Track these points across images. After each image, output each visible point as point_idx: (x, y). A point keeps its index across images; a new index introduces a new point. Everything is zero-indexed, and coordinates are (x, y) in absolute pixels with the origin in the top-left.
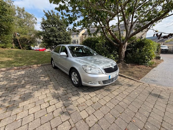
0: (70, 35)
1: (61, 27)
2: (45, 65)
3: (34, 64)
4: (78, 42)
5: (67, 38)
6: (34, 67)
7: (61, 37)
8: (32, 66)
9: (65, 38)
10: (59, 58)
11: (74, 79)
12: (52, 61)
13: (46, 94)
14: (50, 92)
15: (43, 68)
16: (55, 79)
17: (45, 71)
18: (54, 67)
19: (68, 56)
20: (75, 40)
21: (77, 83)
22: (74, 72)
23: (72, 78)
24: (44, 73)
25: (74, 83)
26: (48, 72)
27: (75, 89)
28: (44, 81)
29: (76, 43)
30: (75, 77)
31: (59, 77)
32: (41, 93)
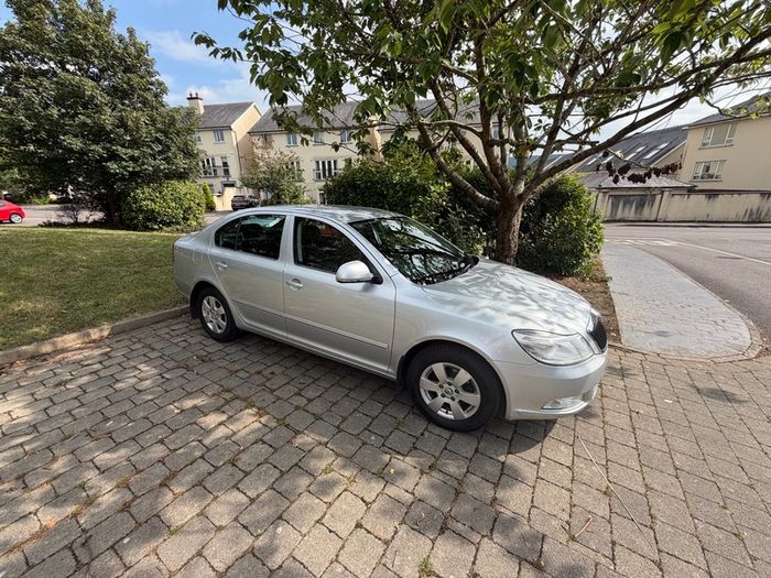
0: (190, 131)
1: (128, 84)
2: (137, 326)
3: (53, 333)
4: (227, 172)
5: (173, 149)
6: (63, 350)
7: (134, 143)
8: (47, 348)
9: (160, 148)
10: (294, 286)
11: (443, 396)
12: (205, 302)
13: (359, 526)
14: (364, 501)
15: (146, 350)
16: (297, 408)
17: (184, 371)
18: (219, 331)
19: (377, 280)
20: (208, 160)
21: (466, 416)
22: (441, 364)
23: (422, 391)
24: (182, 381)
25: (439, 412)
26: (204, 369)
27: (465, 445)
28: (256, 442)
29: (216, 176)
30: (450, 384)
31: (310, 393)
32: (330, 531)
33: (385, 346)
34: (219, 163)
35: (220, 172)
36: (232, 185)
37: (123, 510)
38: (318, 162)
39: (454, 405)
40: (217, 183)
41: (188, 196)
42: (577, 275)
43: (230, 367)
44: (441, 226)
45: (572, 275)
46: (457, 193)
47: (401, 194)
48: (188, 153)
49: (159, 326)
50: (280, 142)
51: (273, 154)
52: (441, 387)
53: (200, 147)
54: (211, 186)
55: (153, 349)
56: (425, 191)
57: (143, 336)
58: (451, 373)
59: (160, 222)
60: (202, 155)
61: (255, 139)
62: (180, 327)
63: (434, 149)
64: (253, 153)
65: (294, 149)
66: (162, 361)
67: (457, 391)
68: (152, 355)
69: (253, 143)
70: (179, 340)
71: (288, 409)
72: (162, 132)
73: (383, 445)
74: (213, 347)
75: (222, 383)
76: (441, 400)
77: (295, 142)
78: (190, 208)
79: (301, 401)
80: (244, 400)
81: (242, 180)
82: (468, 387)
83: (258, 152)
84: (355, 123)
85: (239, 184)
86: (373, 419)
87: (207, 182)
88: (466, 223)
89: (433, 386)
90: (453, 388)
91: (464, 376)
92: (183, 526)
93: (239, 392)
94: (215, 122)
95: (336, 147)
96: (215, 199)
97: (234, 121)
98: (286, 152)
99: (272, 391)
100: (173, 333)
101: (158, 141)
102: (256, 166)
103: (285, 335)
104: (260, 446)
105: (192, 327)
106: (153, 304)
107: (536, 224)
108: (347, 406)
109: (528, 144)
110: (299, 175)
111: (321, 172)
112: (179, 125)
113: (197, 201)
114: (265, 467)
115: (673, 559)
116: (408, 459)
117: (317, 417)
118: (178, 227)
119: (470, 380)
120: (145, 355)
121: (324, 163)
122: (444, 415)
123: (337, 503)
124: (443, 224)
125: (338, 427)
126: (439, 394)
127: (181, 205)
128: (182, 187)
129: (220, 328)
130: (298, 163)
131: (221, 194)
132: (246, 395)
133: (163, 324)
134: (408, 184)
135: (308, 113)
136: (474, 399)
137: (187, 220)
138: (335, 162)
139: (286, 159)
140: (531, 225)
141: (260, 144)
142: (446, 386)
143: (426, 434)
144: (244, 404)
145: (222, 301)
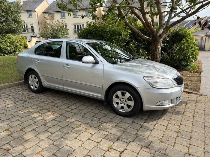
0: (17, 12)
4: (33, 30)
9: (4, 19)
10: (66, 67)
11: (121, 103)
12: (30, 77)
13: (89, 139)
14: (91, 134)
15: (7, 96)
16: (67, 111)
17: (23, 102)
18: (35, 89)
19: (97, 63)
20: (24, 25)
21: (129, 110)
22: (120, 91)
23: (113, 102)
24: (22, 105)
25: (120, 110)
26: (31, 101)
27: (129, 120)
28: (53, 120)
29: (28, 32)
30: (123, 99)
31: (72, 107)
32: (79, 140)
33: (100, 86)
34: (29, 26)
35: (30, 31)
36: (35, 37)
37: (9, 136)
38: (75, 25)
39: (125, 107)
40: (28, 36)
41: (16, 41)
42: (188, 70)
43: (41, 100)
44: (127, 49)
45: (186, 70)
46: (134, 35)
47: (109, 35)
48: (17, 22)
49: (10, 88)
50: (58, 17)
51: (54, 22)
52: (120, 100)
53: (22, 19)
54: (26, 37)
55: (10, 96)
56: (120, 34)
57: (5, 92)
58: (123, 94)
59: (4, 53)
60: (23, 23)
61: (46, 16)
62: (19, 89)
63: (124, 17)
64: (45, 22)
65: (64, 20)
66: (14, 99)
67: (126, 101)
68: (10, 97)
69: (45, 18)
70: (20, 93)
71: (64, 112)
72: (5, 13)
73: (99, 120)
74: (33, 95)
75: (38, 105)
76: (120, 105)
77: (65, 16)
78: (17, 46)
79: (69, 110)
80: (47, 109)
81: (40, 34)
82: (129, 99)
83: (48, 21)
84: (90, 7)
85: (38, 36)
86: (96, 114)
87: (24, 35)
88: (138, 47)
89: (118, 100)
90: (124, 100)
91: (128, 95)
92: (30, 139)
93: (45, 107)
94: (28, 8)
95: (83, 17)
96: (28, 43)
97: (36, 8)
98: (60, 21)
99: (58, 107)
100: (17, 91)
101: (4, 16)
102: (47, 28)
103: (62, 87)
104: (54, 121)
105: (24, 89)
106: (7, 81)
107: (170, 48)
108: (86, 111)
109: (155, 13)
110: (67, 32)
111: (77, 30)
112: (13, 10)
113: (20, 43)
114: (56, 126)
115: (194, 146)
116: (107, 124)
117: (75, 114)
118: (11, 55)
119: (130, 96)
120: (7, 97)
121: (78, 26)
122: (122, 111)
123: (82, 134)
124: (127, 48)
125: (83, 116)
126: (120, 103)
127: (13, 45)
128: (14, 37)
129: (36, 87)
130: (66, 26)
131: (30, 41)
132: (47, 108)
133: (12, 88)
134: (113, 31)
135: (71, 3)
136: (132, 103)
137: (16, 52)
138: (83, 25)
139: (61, 24)
140: (168, 49)
141: (48, 18)
142: (122, 99)
143: (115, 118)
144: (47, 111)
145: (37, 76)
